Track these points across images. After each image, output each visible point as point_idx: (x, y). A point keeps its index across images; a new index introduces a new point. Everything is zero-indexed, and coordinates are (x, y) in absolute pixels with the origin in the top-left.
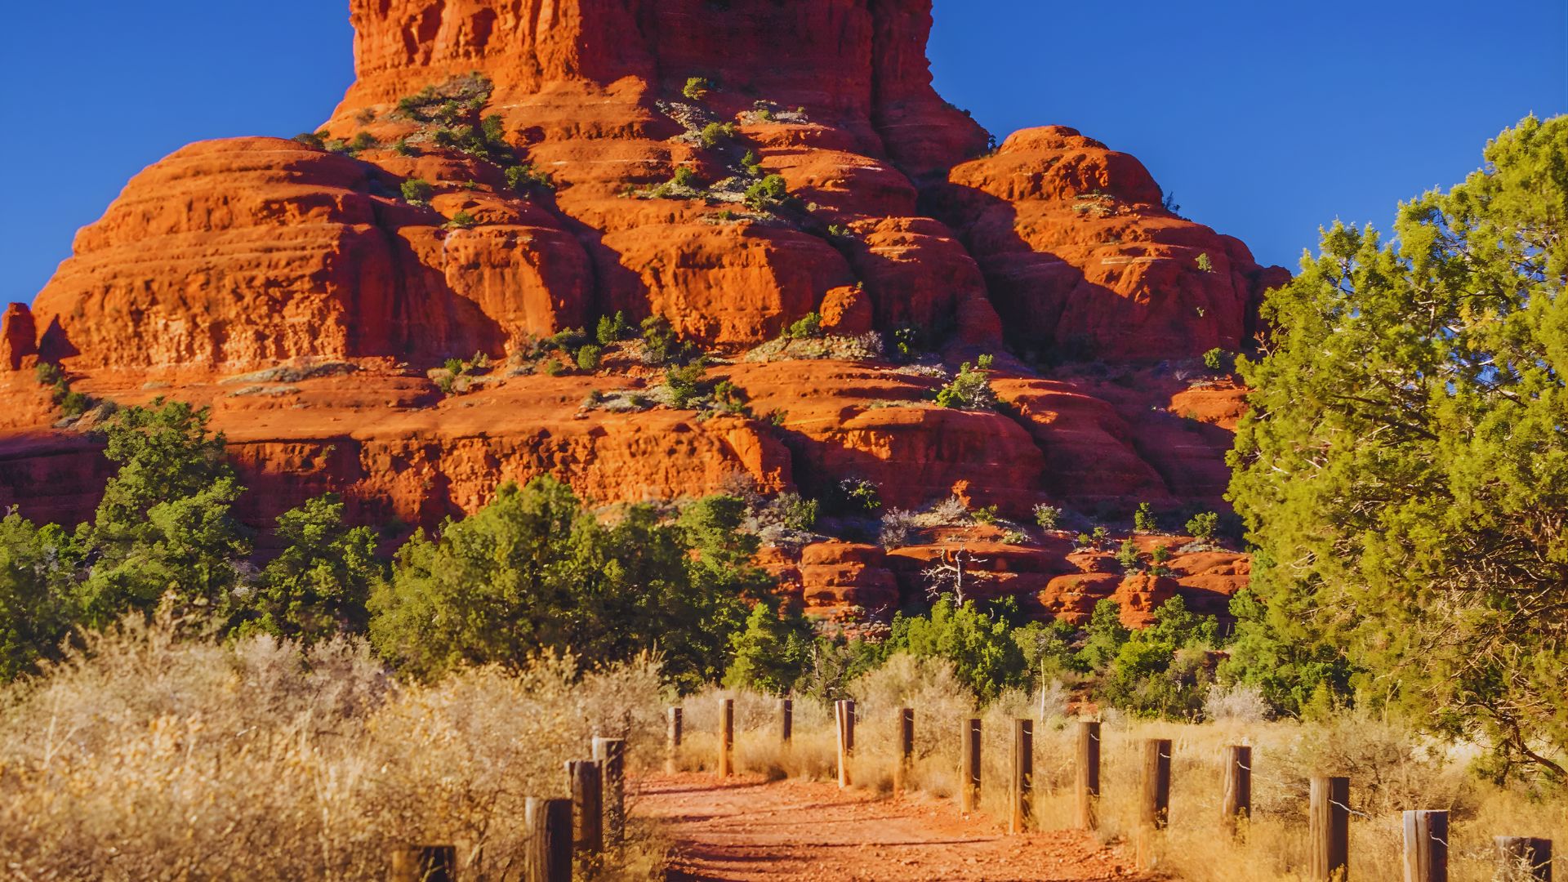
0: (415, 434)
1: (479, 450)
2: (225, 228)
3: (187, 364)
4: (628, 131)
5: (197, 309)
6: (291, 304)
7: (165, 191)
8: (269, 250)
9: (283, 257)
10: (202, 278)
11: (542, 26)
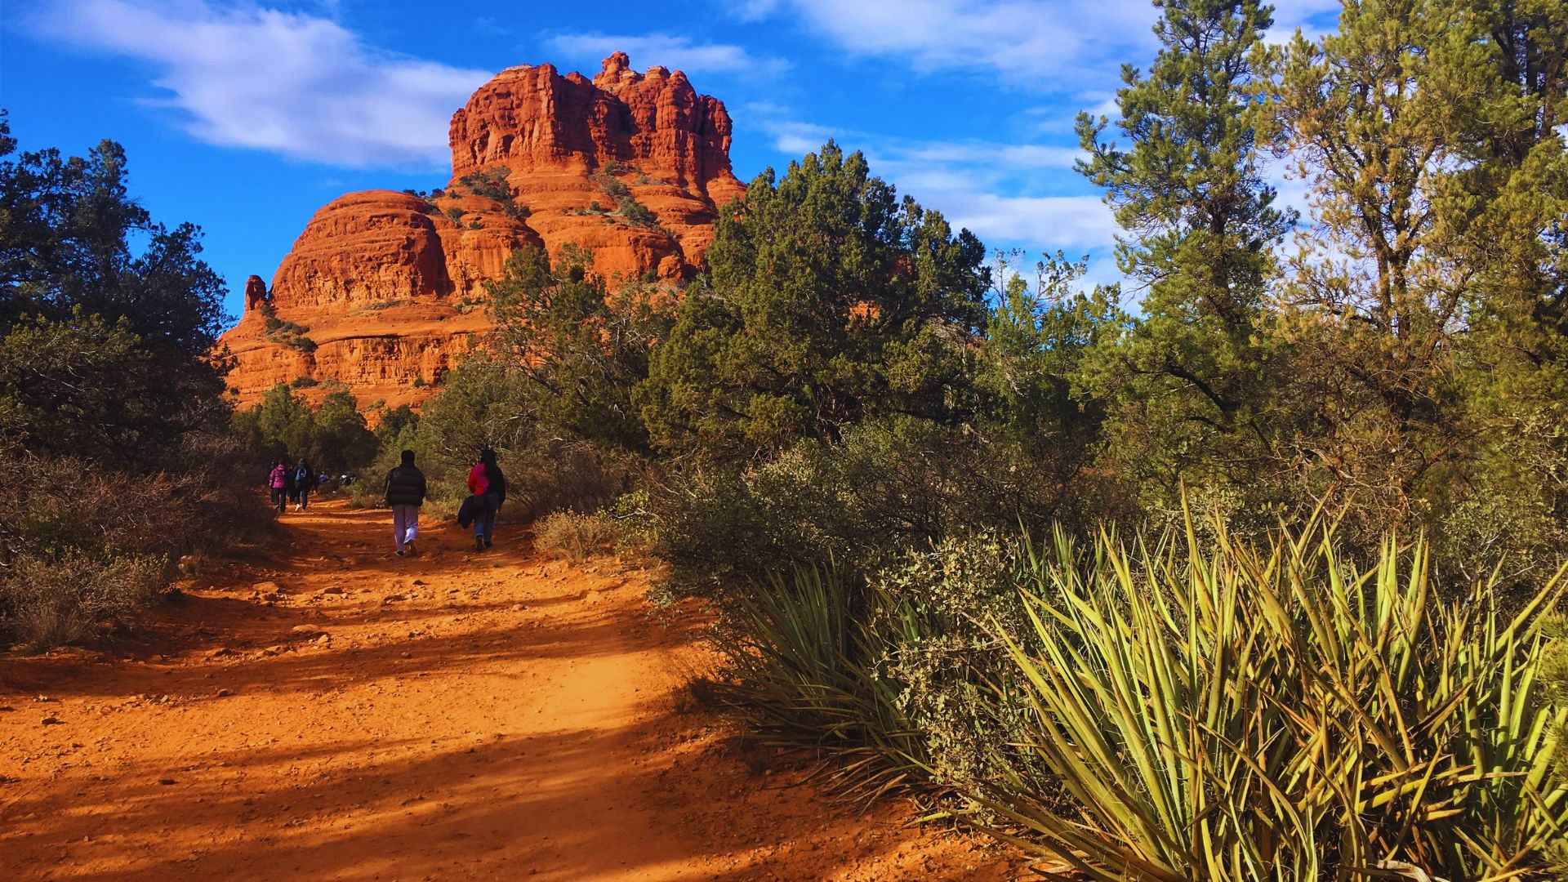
0: (431, 332)
1: (465, 340)
2: (353, 233)
3: (333, 304)
4: (570, 188)
5: (338, 274)
6: (383, 267)
7: (327, 216)
8: (373, 242)
9: (377, 245)
10: (338, 257)
11: (534, 140)
